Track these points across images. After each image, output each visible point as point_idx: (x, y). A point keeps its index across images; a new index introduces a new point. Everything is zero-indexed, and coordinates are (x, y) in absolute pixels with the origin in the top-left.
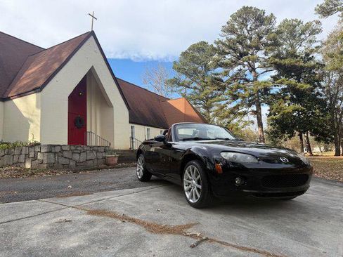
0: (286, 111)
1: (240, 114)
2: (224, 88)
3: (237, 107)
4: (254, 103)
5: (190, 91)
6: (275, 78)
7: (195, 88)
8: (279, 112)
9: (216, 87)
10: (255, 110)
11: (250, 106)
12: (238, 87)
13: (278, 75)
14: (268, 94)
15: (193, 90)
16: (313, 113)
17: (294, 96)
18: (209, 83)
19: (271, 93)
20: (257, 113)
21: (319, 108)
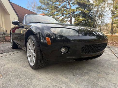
0: (80, 20)
1: (65, 21)
2: (59, 11)
3: (64, 19)
4: (69, 17)
5: (46, 12)
6: (77, 8)
7: (48, 11)
8: (78, 21)
9: (56, 10)
10: (70, 20)
11: (68, 18)
12: (64, 11)
13: (78, 7)
14: (74, 14)
15: (48, 12)
16: (88, 22)
17: (83, 15)
18: (53, 8)
19: (75, 13)
20: (70, 21)
21: (90, 20)
